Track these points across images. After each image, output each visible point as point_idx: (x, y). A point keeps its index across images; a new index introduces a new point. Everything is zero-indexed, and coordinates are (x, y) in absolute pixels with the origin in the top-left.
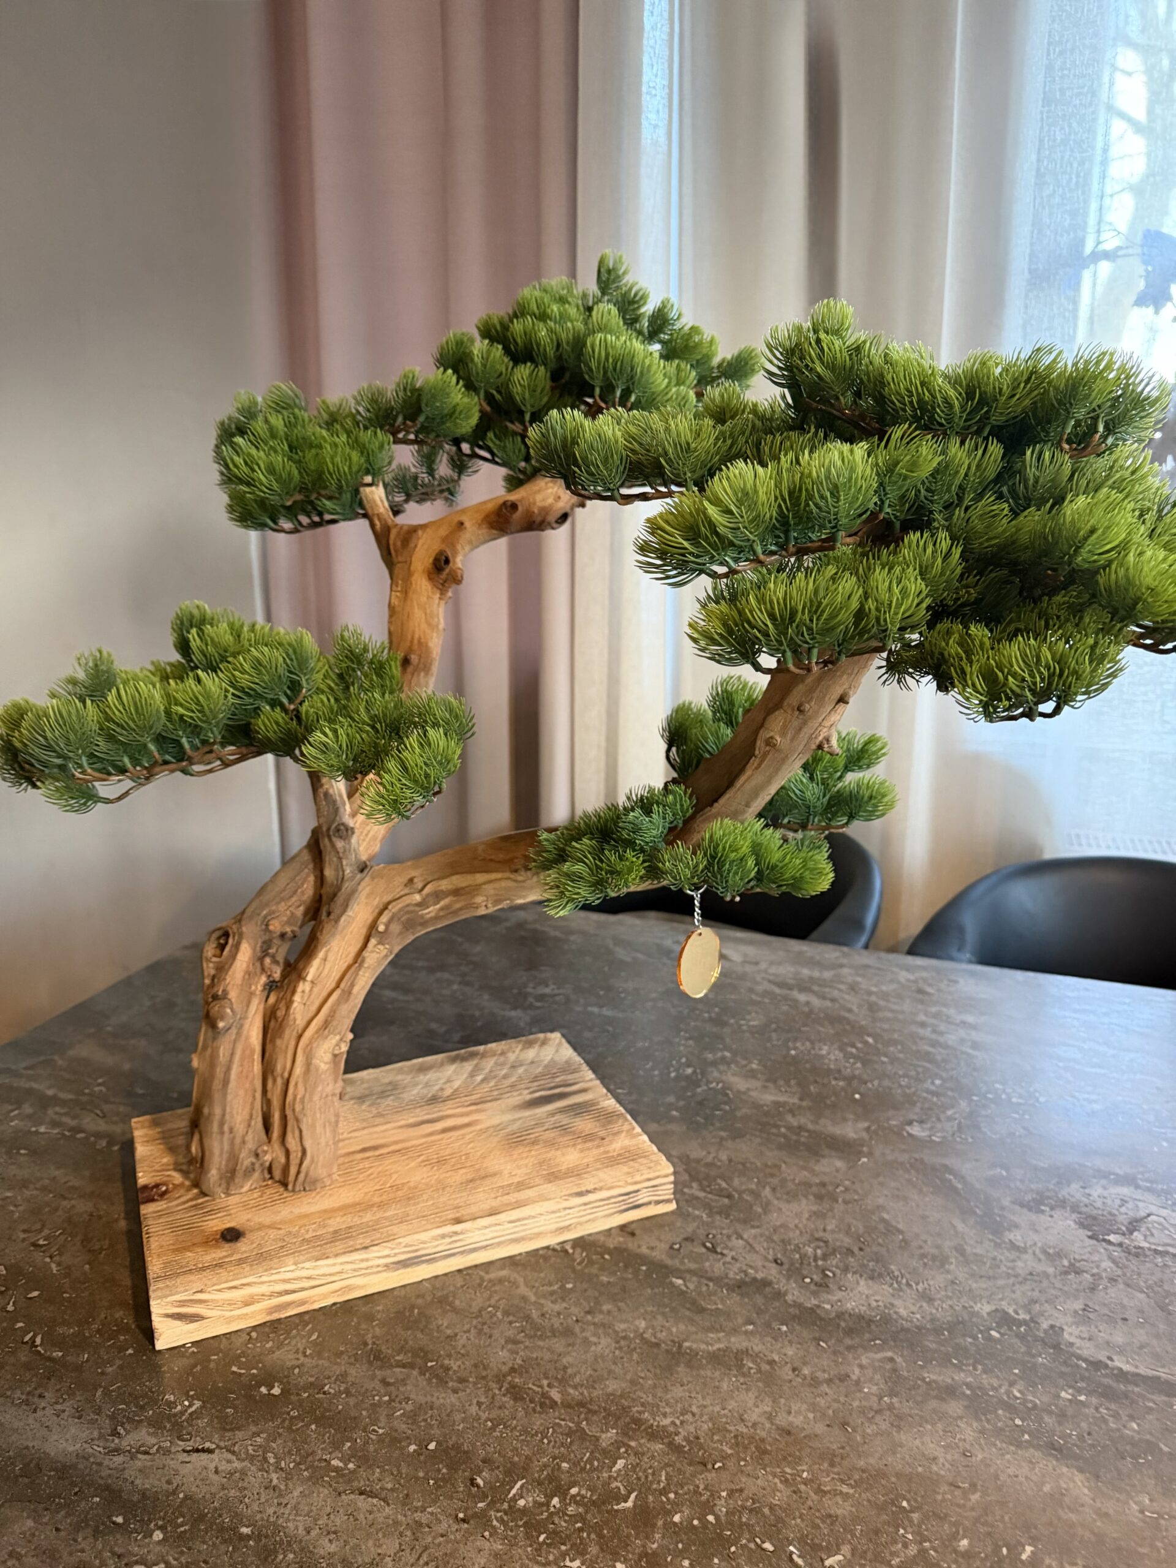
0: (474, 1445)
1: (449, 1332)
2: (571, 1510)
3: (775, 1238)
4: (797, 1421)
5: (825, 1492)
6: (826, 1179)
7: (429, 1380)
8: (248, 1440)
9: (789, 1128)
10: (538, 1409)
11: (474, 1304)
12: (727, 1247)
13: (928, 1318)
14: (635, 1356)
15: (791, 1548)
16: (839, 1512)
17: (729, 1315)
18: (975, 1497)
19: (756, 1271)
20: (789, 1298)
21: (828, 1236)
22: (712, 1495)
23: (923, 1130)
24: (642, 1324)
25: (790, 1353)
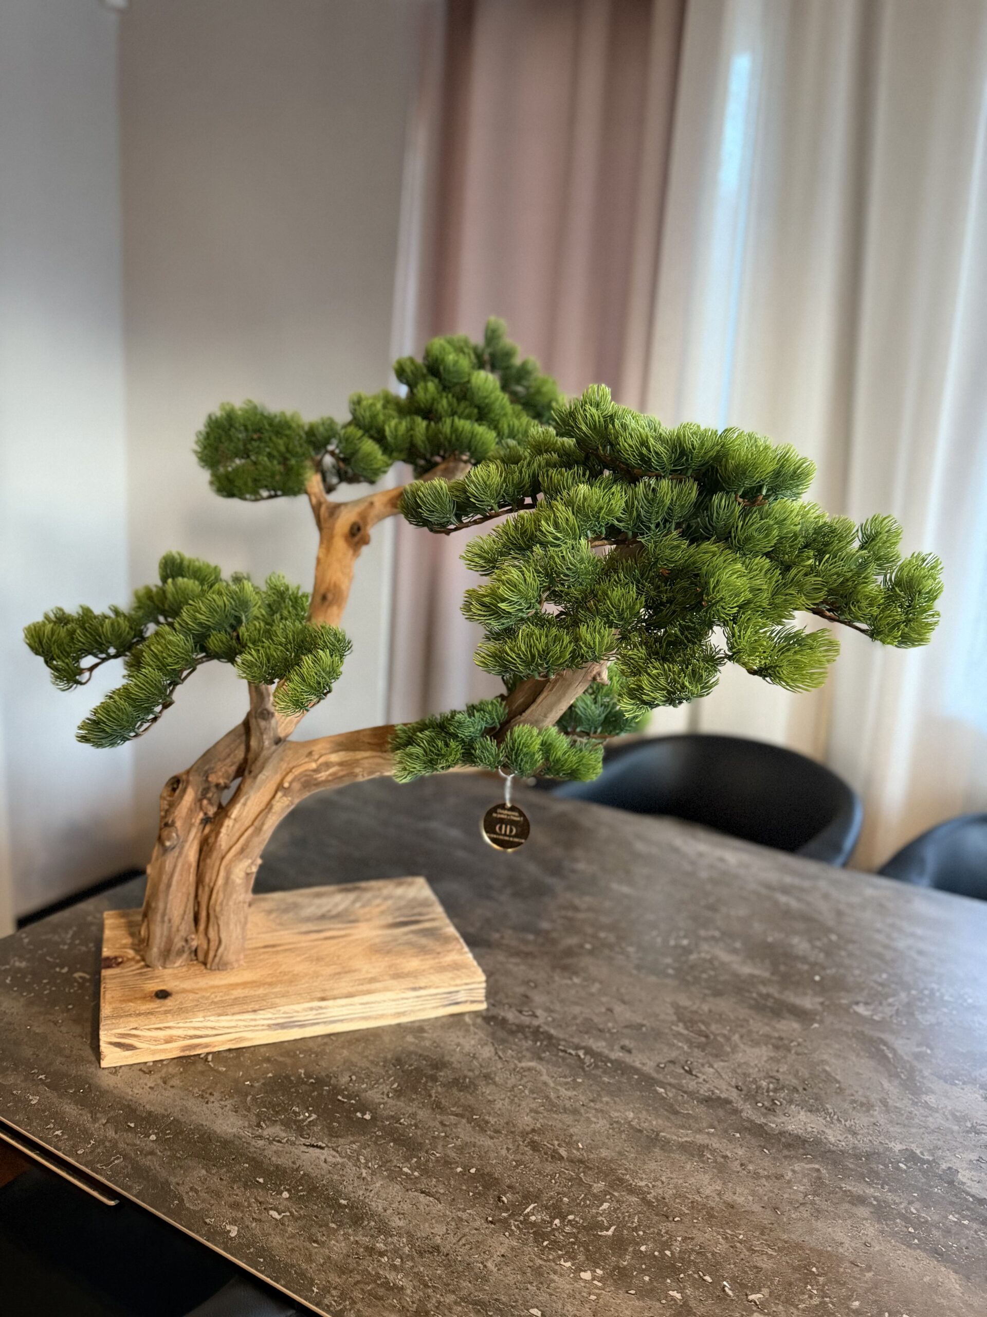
0: (502, 1175)
1: (490, 1098)
2: (568, 1229)
3: (739, 1071)
4: (740, 1200)
5: (756, 1251)
6: (783, 1035)
7: (473, 1128)
8: (349, 1145)
9: (760, 995)
10: (550, 1159)
11: (509, 1082)
12: (700, 1072)
13: (851, 1146)
14: (623, 1136)
15: (725, 1283)
16: (764, 1266)
17: (696, 1119)
18: (869, 1275)
19: (721, 1092)
20: (744, 1115)
21: (781, 1077)
22: (670, 1238)
23: (867, 1010)
24: (631, 1115)
25: (740, 1153)
